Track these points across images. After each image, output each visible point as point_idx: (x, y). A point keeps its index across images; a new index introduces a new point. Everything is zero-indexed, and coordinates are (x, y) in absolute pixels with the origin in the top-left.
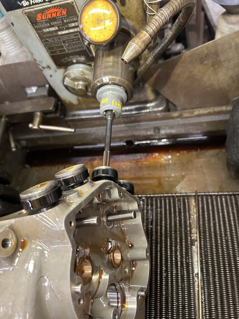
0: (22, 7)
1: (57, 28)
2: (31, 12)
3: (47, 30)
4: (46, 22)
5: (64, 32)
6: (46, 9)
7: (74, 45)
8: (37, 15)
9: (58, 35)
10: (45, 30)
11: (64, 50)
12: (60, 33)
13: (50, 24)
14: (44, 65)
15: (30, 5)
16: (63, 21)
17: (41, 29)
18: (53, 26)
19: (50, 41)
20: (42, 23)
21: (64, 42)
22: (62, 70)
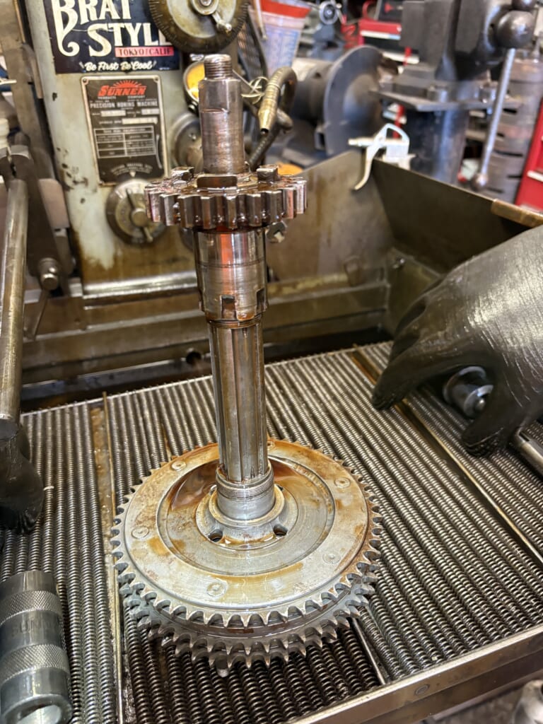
0: (84, 71)
1: (123, 113)
2: (93, 81)
3: (109, 113)
4: (111, 101)
5: (132, 121)
7: (140, 144)
8: (101, 86)
9: (121, 125)
11: (122, 152)
12: (125, 121)
13: (116, 105)
14: (79, 177)
15: (97, 71)
16: (136, 103)
17: (99, 110)
18: (119, 109)
19: (107, 132)
20: (104, 101)
21: (127, 137)
22: (107, 190)
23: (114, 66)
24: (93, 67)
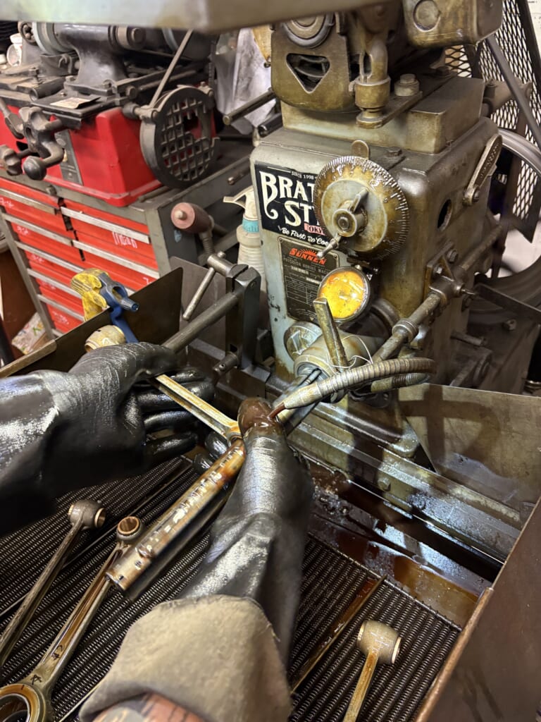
0: (281, 232)
1: (307, 273)
2: (287, 242)
3: (296, 269)
4: (298, 261)
5: (313, 281)
6: (305, 248)
8: (292, 248)
9: (305, 281)
10: (292, 268)
11: (305, 301)
12: (308, 279)
13: (302, 265)
14: (274, 303)
15: (289, 235)
16: (317, 269)
17: (289, 264)
18: (304, 269)
19: (294, 281)
20: (293, 259)
21: (309, 291)
22: (292, 321)
23: (302, 236)
24: (287, 232)
